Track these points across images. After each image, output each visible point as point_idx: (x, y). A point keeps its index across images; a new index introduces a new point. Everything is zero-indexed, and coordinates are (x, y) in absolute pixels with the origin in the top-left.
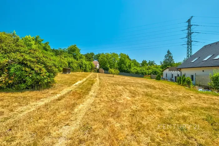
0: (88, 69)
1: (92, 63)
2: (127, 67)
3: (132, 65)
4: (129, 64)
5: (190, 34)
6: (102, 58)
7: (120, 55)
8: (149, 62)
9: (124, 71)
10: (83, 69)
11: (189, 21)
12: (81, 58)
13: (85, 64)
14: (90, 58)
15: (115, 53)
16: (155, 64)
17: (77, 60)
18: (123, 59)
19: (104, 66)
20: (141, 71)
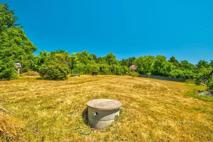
0: (120, 73)
2: (164, 70)
4: (168, 66)
7: (157, 57)
9: (161, 75)
10: (114, 73)
13: (116, 69)
15: (151, 55)
18: (160, 61)
20: (184, 74)
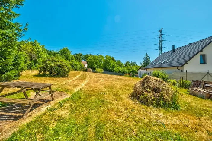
0: (78, 69)
1: (81, 63)
2: (111, 67)
3: (115, 66)
4: (113, 65)
5: (161, 42)
6: (90, 59)
7: (105, 57)
8: (132, 63)
9: (109, 71)
10: (74, 69)
11: (160, 31)
12: (72, 59)
13: (76, 65)
14: (79, 59)
15: (101, 55)
16: (136, 64)
17: (70, 61)
18: (108, 60)
19: (92, 66)
20: (123, 70)
